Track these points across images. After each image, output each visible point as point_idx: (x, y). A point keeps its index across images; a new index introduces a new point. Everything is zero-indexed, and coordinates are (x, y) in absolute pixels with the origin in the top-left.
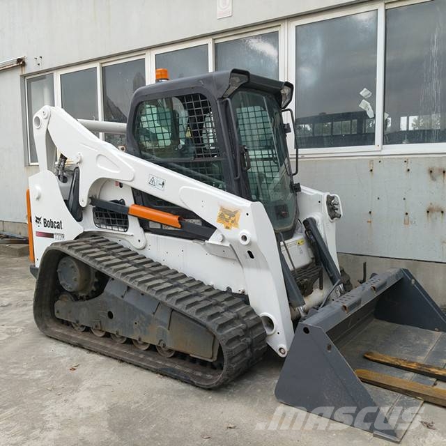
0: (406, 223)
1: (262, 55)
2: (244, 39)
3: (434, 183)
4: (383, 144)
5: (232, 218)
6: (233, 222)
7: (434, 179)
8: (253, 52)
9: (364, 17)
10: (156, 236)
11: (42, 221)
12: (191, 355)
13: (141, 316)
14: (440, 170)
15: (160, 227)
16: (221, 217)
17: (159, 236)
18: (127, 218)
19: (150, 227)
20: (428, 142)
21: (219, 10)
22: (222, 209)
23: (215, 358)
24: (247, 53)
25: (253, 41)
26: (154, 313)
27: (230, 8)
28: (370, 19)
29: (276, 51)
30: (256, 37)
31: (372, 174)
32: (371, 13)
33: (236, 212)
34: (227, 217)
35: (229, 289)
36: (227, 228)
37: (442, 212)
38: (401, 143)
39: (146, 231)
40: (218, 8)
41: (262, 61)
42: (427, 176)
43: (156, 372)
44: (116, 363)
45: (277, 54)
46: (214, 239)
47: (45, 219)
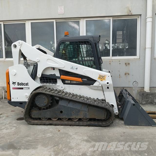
0: (120, 77)
1: (74, 27)
2: (67, 22)
3: (126, 67)
4: (112, 56)
5: (103, 78)
6: (103, 79)
7: (126, 66)
8: (70, 26)
9: (106, 21)
10: (69, 85)
11: (17, 83)
12: (96, 119)
13: (76, 110)
14: (128, 63)
15: (70, 82)
16: (99, 78)
17: (70, 85)
18: (57, 80)
19: (66, 82)
20: (123, 56)
21: (59, 11)
22: (100, 75)
23: (105, 118)
24: (68, 26)
25: (70, 23)
26: (81, 109)
27: (63, 11)
28: (108, 21)
29: (79, 27)
30: (71, 22)
31: (110, 65)
32: (109, 20)
33: (105, 76)
34: (101, 77)
35: (98, 99)
36: (101, 81)
37: (129, 74)
38: (117, 56)
39: (64, 84)
40: (59, 10)
41: (74, 29)
42: (125, 65)
43: (86, 126)
44: (69, 126)
45: (79, 28)
46: (96, 84)
47: (18, 83)
